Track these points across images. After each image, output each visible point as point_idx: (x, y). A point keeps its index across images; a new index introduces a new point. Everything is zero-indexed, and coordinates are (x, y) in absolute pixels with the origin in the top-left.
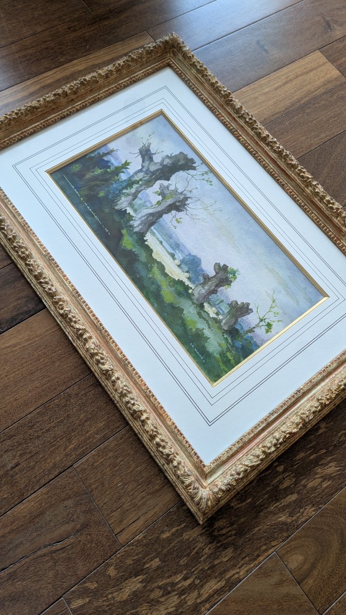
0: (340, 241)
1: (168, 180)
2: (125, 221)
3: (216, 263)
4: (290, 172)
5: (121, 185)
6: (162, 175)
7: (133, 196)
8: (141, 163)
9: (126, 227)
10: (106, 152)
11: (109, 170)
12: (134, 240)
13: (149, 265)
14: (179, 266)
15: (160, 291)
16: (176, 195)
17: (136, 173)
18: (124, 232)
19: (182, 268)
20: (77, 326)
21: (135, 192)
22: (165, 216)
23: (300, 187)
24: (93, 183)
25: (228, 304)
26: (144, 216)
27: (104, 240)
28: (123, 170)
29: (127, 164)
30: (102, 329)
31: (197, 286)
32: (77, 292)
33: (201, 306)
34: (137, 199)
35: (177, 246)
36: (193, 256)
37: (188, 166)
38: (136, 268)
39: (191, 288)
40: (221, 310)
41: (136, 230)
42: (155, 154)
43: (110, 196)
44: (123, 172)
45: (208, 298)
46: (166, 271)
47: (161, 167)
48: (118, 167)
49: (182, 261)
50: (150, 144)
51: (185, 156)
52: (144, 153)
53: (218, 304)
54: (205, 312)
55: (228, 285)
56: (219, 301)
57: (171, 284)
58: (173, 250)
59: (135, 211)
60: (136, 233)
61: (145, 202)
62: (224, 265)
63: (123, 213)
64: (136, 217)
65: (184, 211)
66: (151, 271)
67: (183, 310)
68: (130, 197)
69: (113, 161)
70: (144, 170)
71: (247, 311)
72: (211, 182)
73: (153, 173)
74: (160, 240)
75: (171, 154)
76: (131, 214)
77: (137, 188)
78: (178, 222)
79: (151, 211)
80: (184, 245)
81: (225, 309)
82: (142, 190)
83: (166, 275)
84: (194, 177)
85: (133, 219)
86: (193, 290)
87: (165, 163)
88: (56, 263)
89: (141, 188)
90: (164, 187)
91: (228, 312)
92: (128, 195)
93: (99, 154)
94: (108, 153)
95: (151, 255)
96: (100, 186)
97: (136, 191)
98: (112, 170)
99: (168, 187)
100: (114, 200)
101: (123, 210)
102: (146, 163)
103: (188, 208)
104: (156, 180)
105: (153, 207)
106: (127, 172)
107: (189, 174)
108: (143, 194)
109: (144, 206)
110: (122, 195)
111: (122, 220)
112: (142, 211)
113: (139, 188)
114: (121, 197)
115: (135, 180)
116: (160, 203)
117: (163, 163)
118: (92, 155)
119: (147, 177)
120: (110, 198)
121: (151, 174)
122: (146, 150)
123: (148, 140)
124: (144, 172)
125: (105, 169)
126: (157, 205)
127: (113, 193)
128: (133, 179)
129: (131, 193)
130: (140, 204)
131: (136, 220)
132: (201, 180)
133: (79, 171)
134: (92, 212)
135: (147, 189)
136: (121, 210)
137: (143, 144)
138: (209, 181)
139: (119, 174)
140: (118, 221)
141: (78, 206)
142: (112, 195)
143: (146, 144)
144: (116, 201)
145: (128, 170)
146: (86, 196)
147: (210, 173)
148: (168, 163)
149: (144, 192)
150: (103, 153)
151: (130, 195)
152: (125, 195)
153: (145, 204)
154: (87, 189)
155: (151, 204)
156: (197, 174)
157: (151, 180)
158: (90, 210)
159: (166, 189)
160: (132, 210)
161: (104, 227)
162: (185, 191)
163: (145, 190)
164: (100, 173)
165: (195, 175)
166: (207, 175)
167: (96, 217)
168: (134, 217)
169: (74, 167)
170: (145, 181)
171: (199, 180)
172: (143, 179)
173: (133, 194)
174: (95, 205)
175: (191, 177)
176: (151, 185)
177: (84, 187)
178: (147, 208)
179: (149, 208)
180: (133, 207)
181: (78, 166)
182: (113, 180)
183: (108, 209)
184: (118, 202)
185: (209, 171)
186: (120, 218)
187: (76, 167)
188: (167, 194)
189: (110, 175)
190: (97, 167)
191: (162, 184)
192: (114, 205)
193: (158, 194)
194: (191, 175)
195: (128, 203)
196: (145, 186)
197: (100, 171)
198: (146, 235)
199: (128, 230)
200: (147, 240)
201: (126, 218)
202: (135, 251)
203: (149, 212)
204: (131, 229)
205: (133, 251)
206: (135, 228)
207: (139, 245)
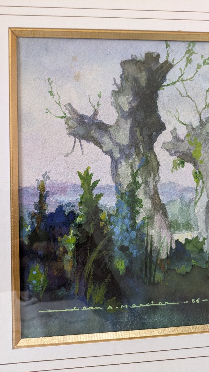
1: (162, 127)
6: (146, 131)
7: (158, 211)
8: (100, 150)
10: (37, 200)
11: (78, 220)
16: (198, 135)
17: (115, 174)
21: (153, 204)
24: (89, 267)
28: (95, 192)
29: (86, 177)
34: (168, 208)
37: (157, 71)
42: (96, 113)
43: (135, 252)
44: (99, 196)
47: (129, 122)
48: (83, 197)
50: (70, 104)
51: (134, 61)
52: (82, 131)
59: (188, 226)
61: (182, 199)
64: (201, 234)
68: (158, 217)
69: (64, 199)
70: (117, 155)
73: (134, 143)
75: (115, 84)
76: (190, 238)
77: (146, 193)
82: (156, 186)
84: (184, 77)
85: (201, 240)
87: (126, 108)
89: (152, 187)
90: (173, 144)
92: (150, 218)
93: (32, 216)
94: (43, 198)
97: (151, 198)
98: (81, 213)
99: (176, 138)
100: (146, 250)
101: (174, 247)
102: (106, 140)
104: (151, 149)
105: (199, 191)
106: (103, 188)
107: (174, 83)
108: (165, 190)
109: (188, 206)
110: (146, 229)
111: (193, 261)
112: (195, 215)
113: (149, 189)
114: (147, 234)
115: (127, 187)
116: (198, 173)
117: (124, 111)
118: (27, 230)
119: (136, 160)
120: (138, 255)
121: (134, 148)
122: (78, 123)
123: (59, 104)
124: (121, 158)
125: (73, 225)
126: (199, 180)
127: (131, 241)
128: (125, 188)
129: (150, 211)
130: (181, 209)
131: (206, 237)
132: (197, 72)
133: (49, 277)
134: (148, 305)
135: (159, 177)
136: (173, 251)
137: (62, 117)
138: (207, 61)
139: (99, 206)
140: (188, 270)
141: (121, 323)
142: (135, 247)
143: (65, 114)
144: (149, 247)
145: (99, 184)
146: (107, 296)
147: (194, 46)
148: (129, 103)
149: (161, 186)
150: (35, 206)
151: (154, 215)
152: (147, 225)
153: (186, 201)
154: (95, 286)
155: (191, 189)
156: (183, 69)
157: (147, 157)
158: (141, 307)
159: (178, 143)
160: (184, 231)
161: (187, 302)
162: (202, 116)
163: (158, 181)
164: (76, 239)
165: (182, 75)
166: (194, 54)
167: (160, 304)
168: (199, 236)
169: (34, 282)
170: (141, 169)
171: (195, 74)
172: (135, 171)
173: (155, 209)
174: (137, 290)
175: (182, 85)
176: (155, 164)
177: (87, 289)
178: (196, 204)
179: (197, 199)
180: (180, 225)
181: (34, 273)
182: (104, 226)
183: (157, 273)
184: (155, 245)
185: (189, 46)
186: (186, 263)
187: (36, 277)
188: (189, 149)
189: (92, 225)
190: (59, 238)
191: (164, 144)
192: (157, 256)
193: (179, 165)
194: (178, 81)
195: (166, 229)
196: (151, 175)
197: (70, 237)
201: (192, 252)
203: (206, 204)
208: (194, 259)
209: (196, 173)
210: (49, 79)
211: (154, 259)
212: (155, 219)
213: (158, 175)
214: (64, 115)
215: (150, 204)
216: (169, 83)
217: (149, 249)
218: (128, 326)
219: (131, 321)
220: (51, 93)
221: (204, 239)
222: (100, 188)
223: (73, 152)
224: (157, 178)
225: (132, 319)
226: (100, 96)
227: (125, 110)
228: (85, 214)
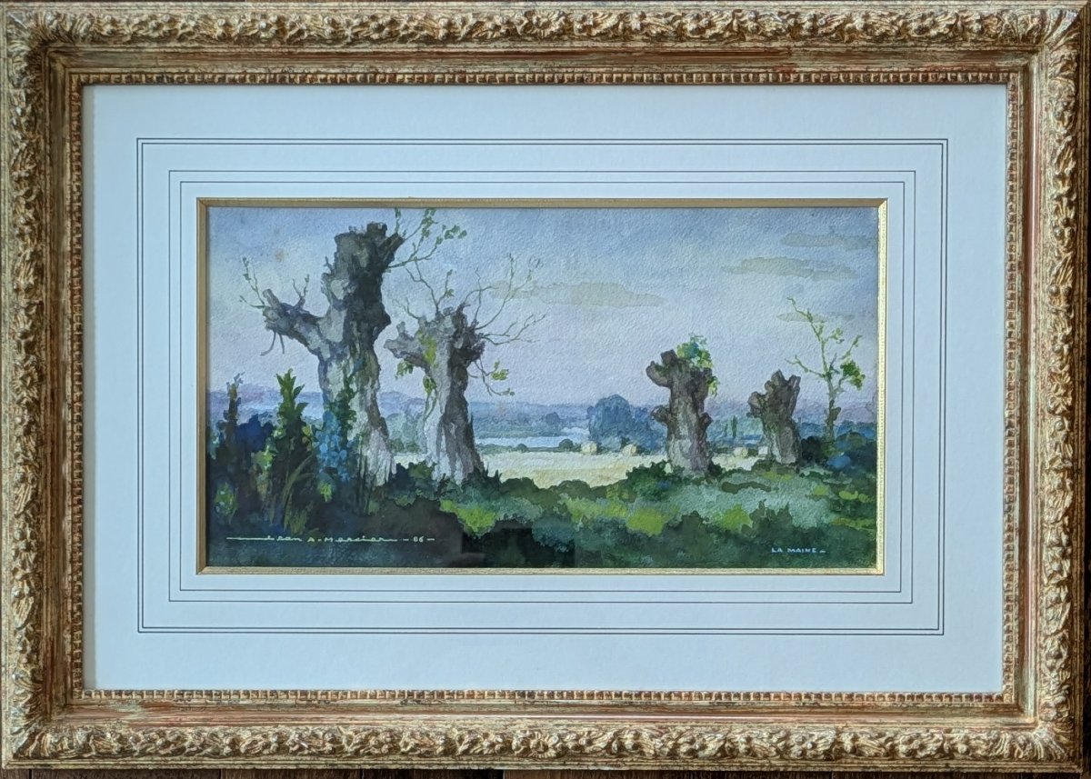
0: (794, 72)
1: (386, 320)
2: (424, 486)
3: (648, 370)
4: (568, 44)
5: (332, 433)
6: (365, 326)
7: (376, 428)
8: (305, 349)
9: (438, 494)
10: (227, 407)
11: (276, 433)
12: (478, 501)
13: (556, 509)
14: (600, 451)
15: (625, 529)
16: (435, 331)
17: (324, 380)
18: (446, 506)
19: (609, 449)
20: (600, 744)
21: (370, 417)
22: (468, 395)
23: (616, 52)
24: (287, 490)
25: (748, 415)
26: (439, 439)
27: (438, 561)
28: (298, 401)
29: (287, 382)
30: (628, 699)
31: (667, 448)
32: (522, 694)
33: (715, 471)
34: (388, 423)
35: (553, 421)
36: (598, 404)
37: (381, 248)
38: (544, 539)
39: (664, 463)
40: (750, 438)
41: (459, 478)
42: (302, 301)
43: (344, 476)
44: (303, 405)
45: (708, 443)
46: (592, 485)
47: (344, 313)
48: (282, 406)
49: (594, 436)
50: (269, 291)
51: (352, 235)
52: (283, 324)
53: (734, 435)
54: (731, 472)
55: (710, 382)
56: (730, 431)
57: (625, 496)
58: (556, 435)
59: (413, 448)
60: (466, 484)
61: (407, 413)
62: (664, 355)
63: (402, 478)
64: (429, 458)
65: (483, 344)
66: (570, 515)
67: (695, 514)
68: (375, 434)
69: (259, 408)
70: (327, 355)
71: (790, 388)
72: (455, 229)
73: (348, 340)
74: (515, 446)
75: (328, 264)
76: (415, 462)
77: (361, 404)
78: (502, 376)
79: (436, 415)
80: (562, 406)
81: (754, 429)
82: (374, 396)
83: (600, 492)
84: (418, 255)
85: (430, 465)
86: (670, 461)
87: (341, 297)
88: (432, 693)
89: (369, 397)
90: (400, 343)
91: (764, 429)
92: (366, 435)
93: (220, 426)
94: (234, 405)
95: (536, 490)
96: (305, 480)
97: (367, 410)
98: (280, 426)
99: (404, 335)
100: (359, 473)
101: (394, 472)
102: (313, 336)
103: (485, 331)
104: (371, 348)
105: (431, 403)
106: (307, 396)
107: (404, 264)
108: (386, 401)
109: (415, 422)
110: (359, 448)
111: (418, 491)
112: (423, 433)
113: (366, 399)
114: (361, 455)
115: (339, 395)
116: (430, 380)
117: (337, 300)
118: (215, 442)
119: (351, 361)
120: (349, 479)
121: (348, 347)
122: (279, 314)
123: (256, 290)
124: (331, 358)
125: (269, 439)
126: (431, 389)
127: (340, 463)
128: (335, 397)
129: (366, 426)
130: (405, 425)
131: (436, 462)
132: (436, 248)
133: (239, 498)
134: (358, 540)
135: (379, 384)
136: (393, 477)
137: (259, 307)
138: (451, 233)
139: (302, 418)
140: (411, 501)
141: (324, 558)
142: (345, 470)
143: (263, 303)
144: (363, 470)
145: (303, 391)
146: (308, 526)
147: (433, 214)
148: (345, 289)
149: (381, 395)
150: (225, 415)
151: (370, 432)
152: (362, 443)
153: (413, 415)
154: (294, 514)
155: (420, 401)
156: (417, 244)
157: (364, 359)
158: (349, 541)
159: (406, 342)
160: (408, 453)
161: (408, 540)
162: (440, 306)
163: (377, 390)
164: (273, 457)
165: (416, 252)
166: (433, 225)
167: (373, 540)
168: (427, 460)
169: (222, 503)
170: (357, 373)
171: (433, 250)
172: (348, 376)
173: (372, 424)
174: (345, 521)
175: (415, 266)
176: (374, 367)
177: (284, 517)
178: (425, 420)
179: (427, 414)
180: (403, 445)
181: (222, 493)
182: (307, 443)
183: (371, 503)
184: (370, 469)
185: (427, 213)
186: (409, 492)
187: (224, 498)
188: (419, 349)
189: (292, 440)
190: (253, 455)
191: (388, 342)
192: (372, 482)
193: (406, 369)
194: (409, 260)
195: (385, 449)
196: (368, 380)
197: (265, 454)
198: (485, 466)
199: (448, 494)
200: (497, 472)
201: (417, 479)
202: (506, 516)
203: (438, 421)
204: (449, 487)
205: (502, 518)
206: (453, 476)
207: (497, 499)
208: (419, 488)
209: (427, 380)
210: (244, 259)
211: (368, 486)
212: (372, 437)
213: (378, 381)
214: (261, 304)
215: (367, 417)
216: (398, 263)
217: (362, 473)
218: (333, 563)
219: (336, 557)
220: (246, 276)
221: (434, 464)
222: (304, 395)
223: (272, 351)
224: (376, 386)
225: (337, 554)
226: (307, 280)
227: (339, 298)
228: (284, 426)
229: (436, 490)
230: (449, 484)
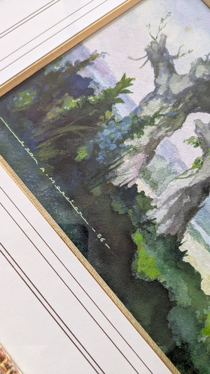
2: (137, 211)
5: (120, 130)
6: (195, 101)
7: (146, 153)
8: (154, 78)
9: (140, 225)
10: (82, 60)
11: (91, 98)
12: (158, 255)
13: (198, 312)
17: (146, 101)
18: (137, 237)
21: (149, 145)
24: (62, 131)
26: (173, 197)
27: (97, 264)
28: (121, 96)
29: (125, 82)
34: (155, 158)
41: (162, 230)
42: (176, 57)
43: (100, 158)
44: (121, 101)
47: (191, 84)
48: (110, 90)
50: (166, 37)
52: (156, 56)
59: (154, 185)
60: (161, 237)
61: (171, 164)
63: (130, 193)
64: (157, 201)
66: (203, 326)
68: (141, 156)
69: (98, 77)
70: (161, 92)
73: (179, 98)
75: (207, 56)
76: (146, 194)
77: (151, 133)
79: (185, 183)
82: (163, 137)
85: (153, 204)
87: (198, 75)
89: (160, 134)
90: (204, 127)
92: (136, 151)
93: (68, 64)
94: (86, 63)
95: (199, 288)
96: (78, 136)
97: (151, 139)
98: (97, 97)
100: (109, 165)
101: (129, 186)
102: (163, 79)
104: (187, 113)
105: (189, 173)
106: (129, 100)
108: (166, 146)
109: (170, 173)
110: (125, 153)
111: (130, 211)
112: (168, 184)
113: (157, 134)
114: (122, 158)
115: (145, 117)
116: (201, 162)
117: (195, 75)
118: (55, 68)
119: (169, 108)
120: (100, 162)
121: (176, 100)
122: (159, 50)
123: (160, 30)
124: (161, 96)
125: (84, 97)
126: (196, 167)
127: (106, 149)
128: (142, 115)
129: (141, 146)
130: (163, 169)
131: (158, 207)
133: (34, 106)
134: (67, 199)
135: (172, 135)
136: (126, 188)
137: (153, 37)
139: (113, 106)
140: (121, 212)
141: (37, 187)
142: (105, 155)
143: (157, 38)
144: (114, 166)
145: (129, 95)
146: (50, 161)
148: (204, 75)
149: (167, 141)
150: (77, 62)
151: (140, 152)
152: (129, 152)
153: (172, 169)
154: (51, 146)
155: (184, 166)
157: (178, 115)
158: (62, 194)
160: (148, 185)
161: (95, 231)
163: (168, 136)
164: (75, 107)
167: (76, 209)
168: (154, 200)
169: (21, 99)
170: (166, 117)
172: (160, 113)
173: (146, 149)
174: (72, 181)
176: (178, 124)
177: (44, 141)
178: (176, 178)
179: (181, 177)
180: (150, 178)
181: (28, 94)
182: (101, 120)
183: (98, 188)
184: (118, 170)
186: (125, 206)
187: (25, 97)
189: (95, 111)
190: (67, 94)
191: (199, 120)
192: (111, 178)
193: (194, 143)
195: (137, 169)
196: (168, 127)
197: (73, 101)
198: (183, 240)
199: (146, 232)
200: (186, 251)
201: (137, 204)
202: (165, 282)
203: (183, 186)
204: (150, 229)
205: (161, 281)
206: (159, 225)
207: (171, 266)
208: (133, 210)
209: (199, 161)
210: (170, 13)
211: (107, 177)
212: (138, 155)
213: (173, 133)
214: (155, 38)
215: (147, 143)
217: (112, 167)
218: (38, 195)
219: (44, 194)
220: (162, 20)
221: (156, 207)
222: (127, 97)
223: (135, 61)
224: (169, 133)
225: (47, 194)
226: (189, 52)
227: (196, 76)
228: (99, 100)
229: (142, 222)
230: (152, 227)
